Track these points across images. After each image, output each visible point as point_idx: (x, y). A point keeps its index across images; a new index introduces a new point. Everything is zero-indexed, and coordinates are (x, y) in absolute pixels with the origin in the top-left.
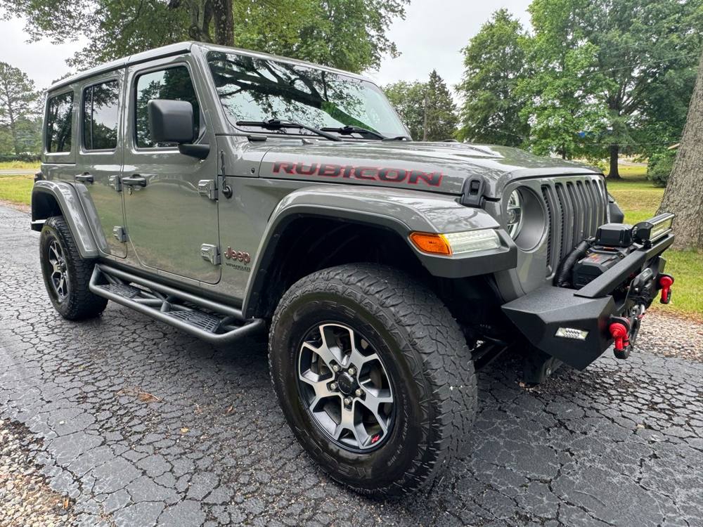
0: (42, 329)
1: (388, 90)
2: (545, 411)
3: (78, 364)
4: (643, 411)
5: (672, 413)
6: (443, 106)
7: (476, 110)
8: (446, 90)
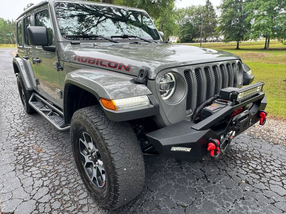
0: (17, 117)
1: (187, 9)
2: (201, 170)
3: (22, 133)
4: (249, 173)
5: (262, 176)
6: (211, 16)
7: (226, 17)
8: (213, 8)
